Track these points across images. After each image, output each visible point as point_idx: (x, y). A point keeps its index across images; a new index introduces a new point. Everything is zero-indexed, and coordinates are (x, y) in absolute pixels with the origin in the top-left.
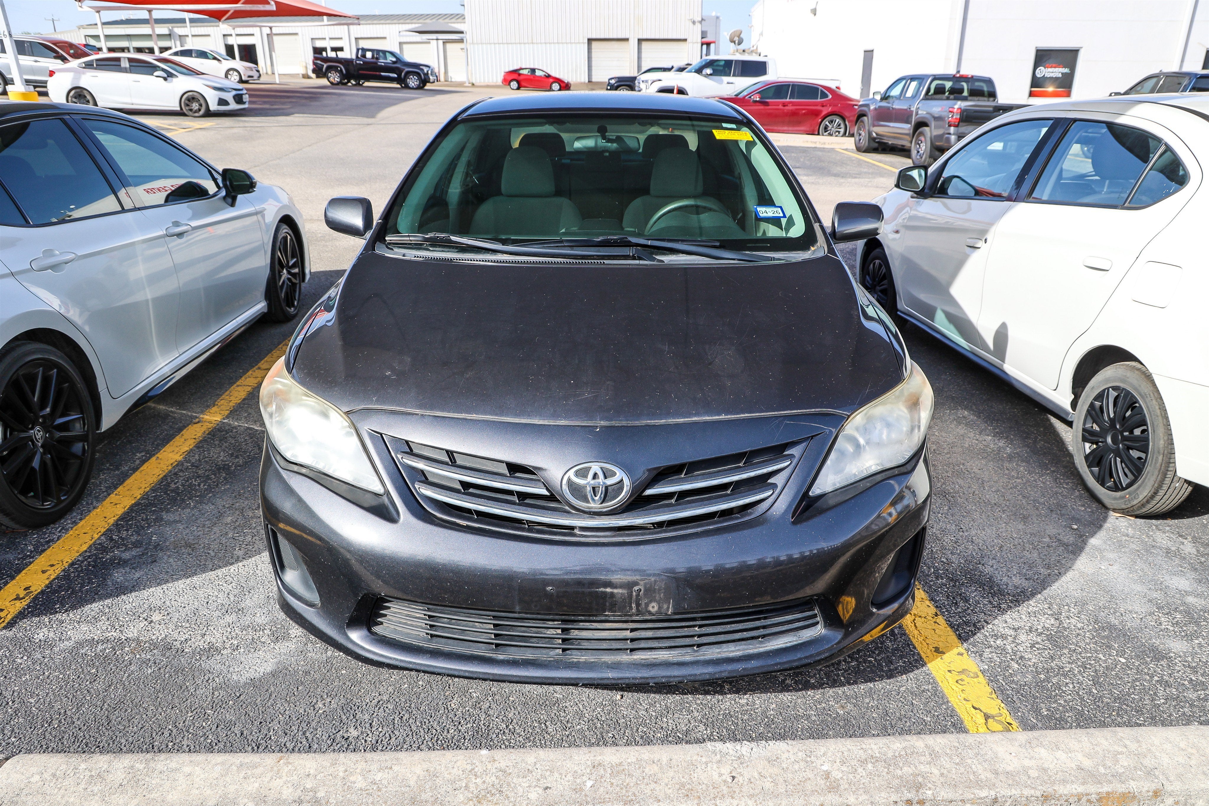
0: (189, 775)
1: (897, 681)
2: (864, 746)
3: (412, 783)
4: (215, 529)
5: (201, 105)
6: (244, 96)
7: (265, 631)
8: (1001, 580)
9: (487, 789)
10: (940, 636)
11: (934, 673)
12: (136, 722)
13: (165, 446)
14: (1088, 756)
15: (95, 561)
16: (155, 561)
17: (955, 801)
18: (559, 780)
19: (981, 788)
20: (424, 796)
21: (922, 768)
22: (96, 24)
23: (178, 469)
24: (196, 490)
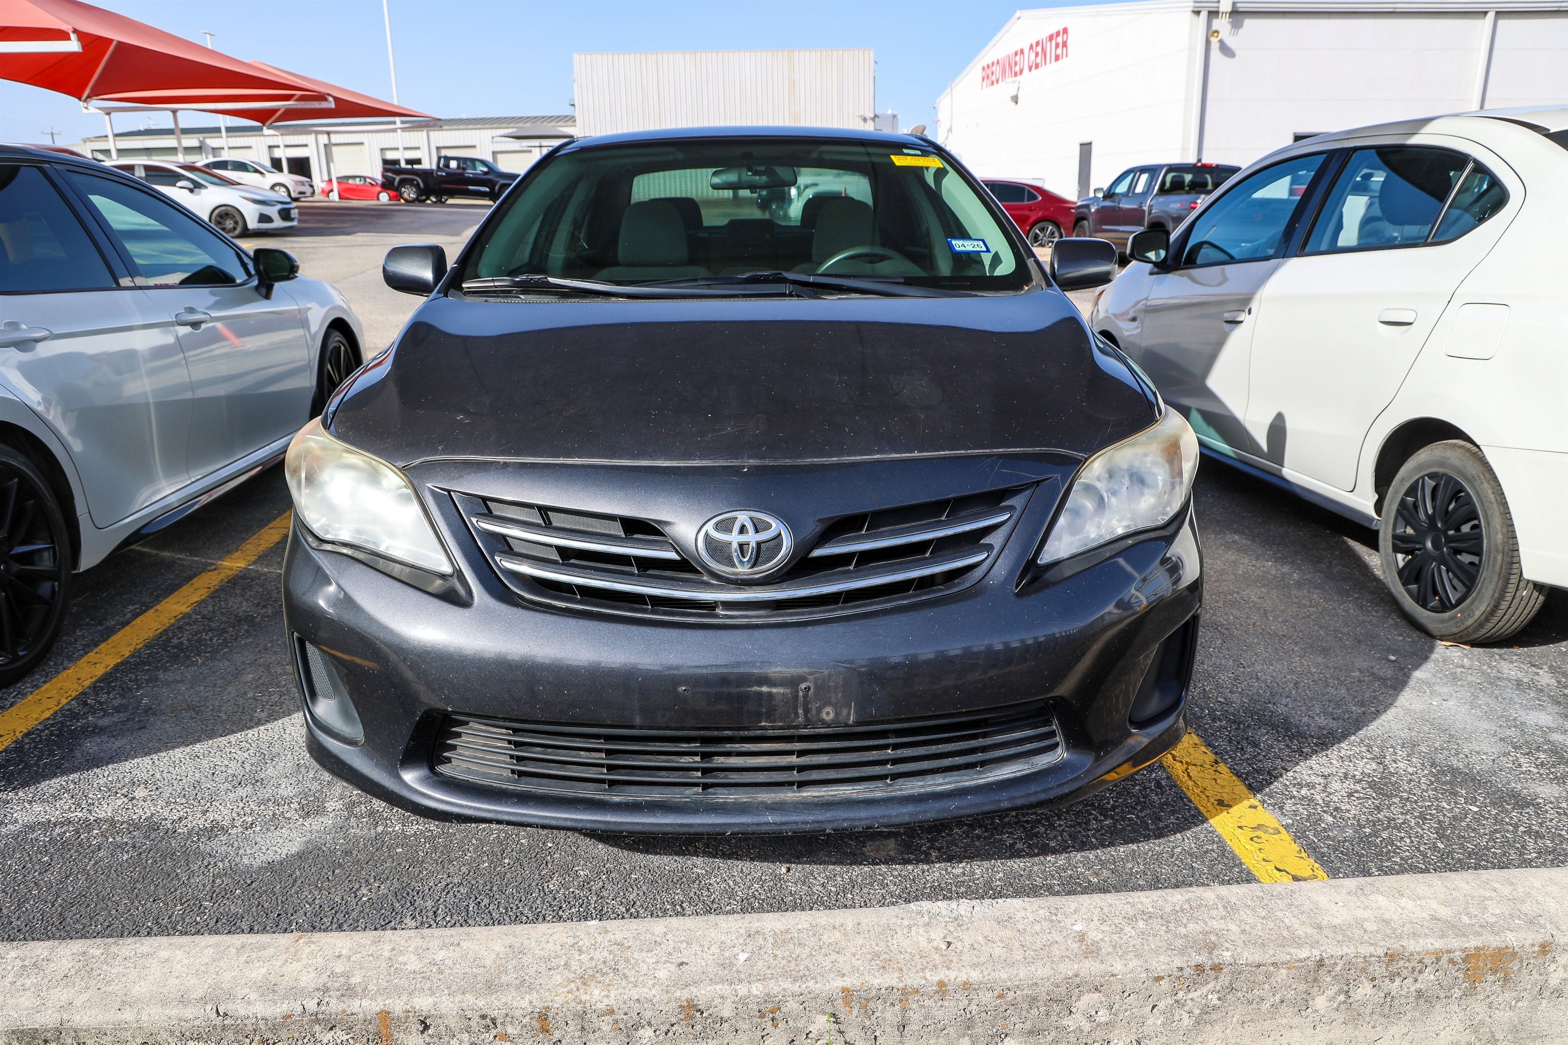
0: (167, 960)
1: (1170, 841)
2: (1131, 900)
3: (488, 962)
4: (230, 689)
5: (236, 223)
6: (292, 211)
7: (292, 805)
8: (1300, 721)
9: (596, 967)
10: (1223, 787)
11: (1219, 830)
12: (101, 919)
13: (167, 597)
14: (1445, 903)
15: (60, 730)
16: (144, 727)
17: (1264, 965)
18: (700, 953)
19: (1300, 946)
20: (504, 979)
21: (1216, 924)
22: (107, 136)
23: (182, 624)
24: (206, 646)
